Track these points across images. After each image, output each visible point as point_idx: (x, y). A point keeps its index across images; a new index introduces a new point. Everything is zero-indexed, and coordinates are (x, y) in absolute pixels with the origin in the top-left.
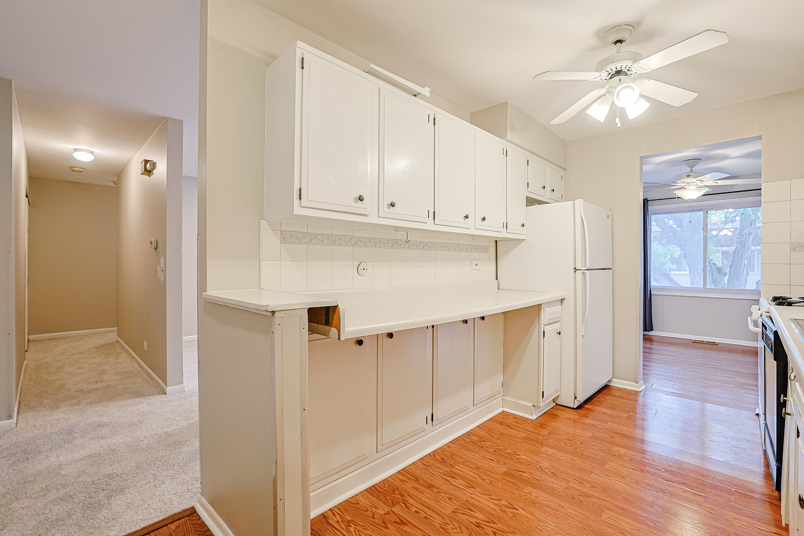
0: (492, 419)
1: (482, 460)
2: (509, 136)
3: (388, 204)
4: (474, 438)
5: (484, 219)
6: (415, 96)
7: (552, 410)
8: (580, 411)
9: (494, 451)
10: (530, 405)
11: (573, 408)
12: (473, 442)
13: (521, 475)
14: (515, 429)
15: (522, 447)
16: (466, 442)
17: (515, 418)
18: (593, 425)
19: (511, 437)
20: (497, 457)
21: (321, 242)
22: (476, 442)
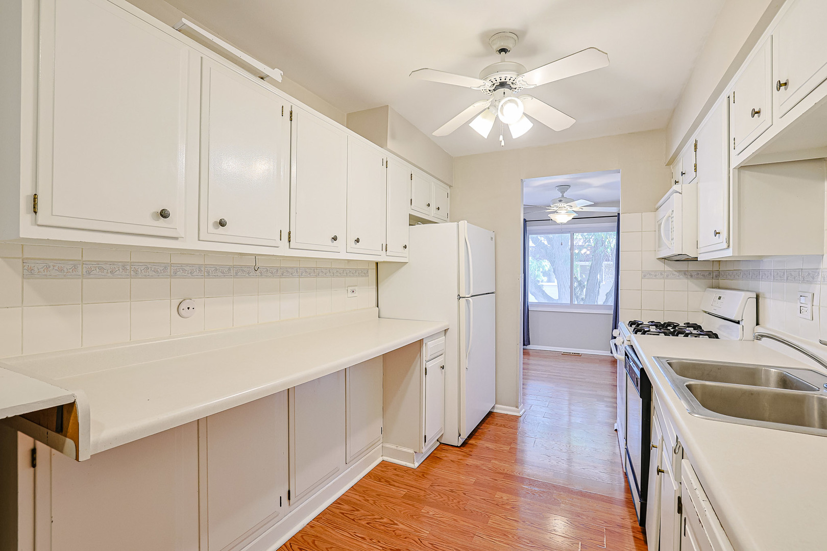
0: (369, 475)
1: (351, 540)
2: (390, 144)
3: (216, 222)
4: (346, 507)
5: (358, 241)
6: (262, 78)
7: (435, 451)
8: (465, 449)
9: (368, 524)
10: (412, 451)
11: (457, 447)
12: (343, 514)
14: (394, 486)
15: (400, 511)
16: (334, 514)
17: (395, 469)
18: (477, 467)
19: (389, 499)
20: (371, 532)
21: (109, 274)
22: (347, 512)
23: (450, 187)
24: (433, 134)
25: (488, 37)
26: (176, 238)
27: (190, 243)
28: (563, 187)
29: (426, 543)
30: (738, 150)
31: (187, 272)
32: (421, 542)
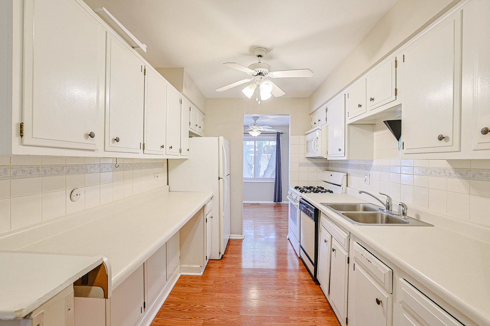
0: (177, 285)
1: (184, 321)
2: (184, 91)
3: (113, 139)
4: (172, 305)
5: (171, 147)
6: (133, 47)
7: (208, 264)
8: (223, 260)
9: (189, 310)
10: (199, 266)
11: (219, 260)
12: (172, 309)
13: (213, 322)
14: (194, 287)
15: (204, 299)
16: (167, 311)
17: (191, 278)
18: (233, 268)
19: (195, 294)
20: (193, 314)
21: (29, 175)
22: (174, 308)
23: (204, 114)
24: (216, 90)
25: (253, 49)
26: (93, 150)
27: (100, 154)
28: (256, 118)
29: (225, 311)
30: (350, 117)
31: (75, 170)
32: (222, 311)
